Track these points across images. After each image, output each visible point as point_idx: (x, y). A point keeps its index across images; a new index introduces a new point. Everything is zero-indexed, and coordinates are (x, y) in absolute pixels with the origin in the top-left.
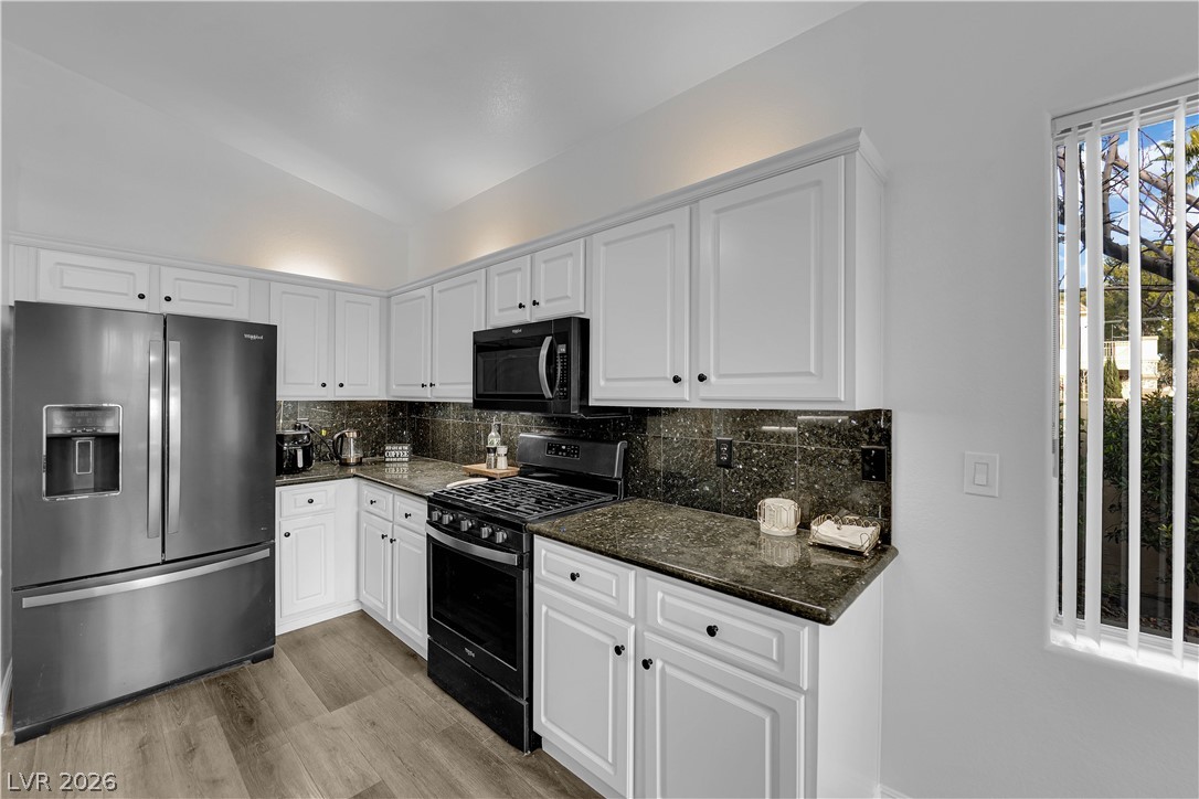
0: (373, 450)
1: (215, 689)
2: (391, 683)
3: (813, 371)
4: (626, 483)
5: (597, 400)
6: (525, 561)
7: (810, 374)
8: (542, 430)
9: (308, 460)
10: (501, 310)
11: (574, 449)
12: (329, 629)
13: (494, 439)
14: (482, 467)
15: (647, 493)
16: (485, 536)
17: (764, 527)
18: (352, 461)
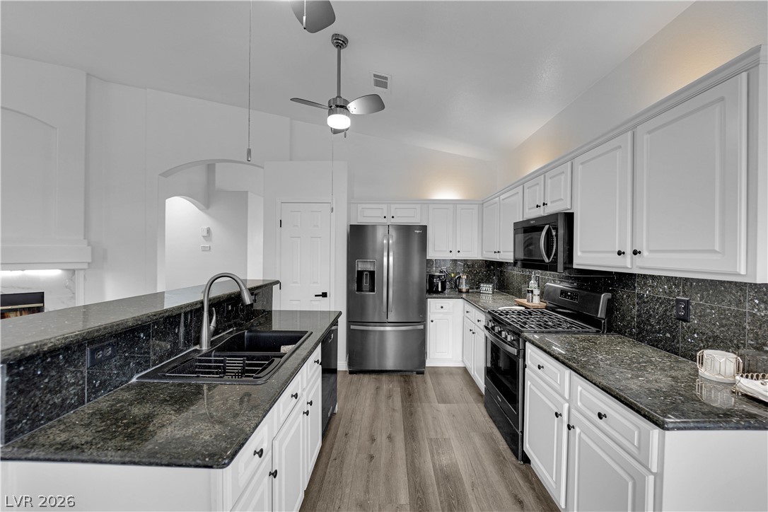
0: (475, 286)
1: (402, 379)
2: (467, 403)
3: (717, 248)
4: (609, 322)
5: (577, 264)
6: (521, 354)
7: (715, 252)
8: (561, 281)
9: (444, 288)
10: (529, 209)
11: (575, 296)
12: (450, 371)
13: (533, 284)
14: (524, 301)
15: (626, 332)
16: (503, 336)
17: (702, 371)
18: (464, 290)
